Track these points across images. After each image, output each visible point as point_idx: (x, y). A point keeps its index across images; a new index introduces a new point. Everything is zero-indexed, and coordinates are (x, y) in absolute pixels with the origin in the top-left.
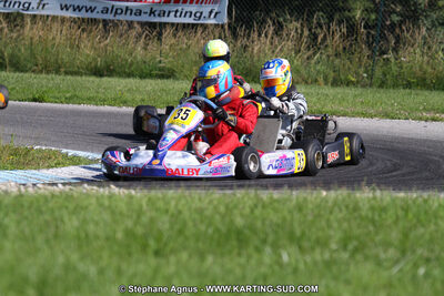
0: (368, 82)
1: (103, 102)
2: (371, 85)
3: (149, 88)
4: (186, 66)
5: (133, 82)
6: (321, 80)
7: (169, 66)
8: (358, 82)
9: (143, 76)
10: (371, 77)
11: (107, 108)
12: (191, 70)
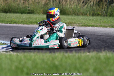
0: (105, 14)
1: (7, 22)
2: (107, 16)
3: (24, 17)
4: (38, 9)
5: (18, 15)
6: (88, 14)
7: (32, 9)
8: (102, 14)
9: (22, 13)
10: (106, 13)
11: (9, 25)
12: (40, 11)
